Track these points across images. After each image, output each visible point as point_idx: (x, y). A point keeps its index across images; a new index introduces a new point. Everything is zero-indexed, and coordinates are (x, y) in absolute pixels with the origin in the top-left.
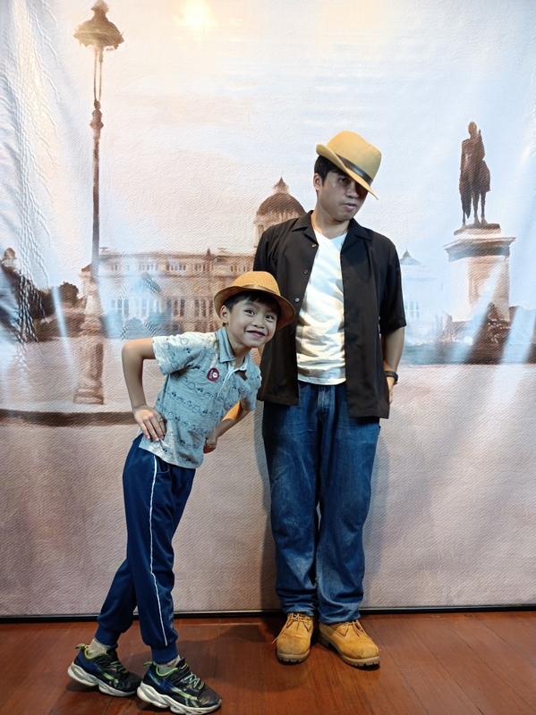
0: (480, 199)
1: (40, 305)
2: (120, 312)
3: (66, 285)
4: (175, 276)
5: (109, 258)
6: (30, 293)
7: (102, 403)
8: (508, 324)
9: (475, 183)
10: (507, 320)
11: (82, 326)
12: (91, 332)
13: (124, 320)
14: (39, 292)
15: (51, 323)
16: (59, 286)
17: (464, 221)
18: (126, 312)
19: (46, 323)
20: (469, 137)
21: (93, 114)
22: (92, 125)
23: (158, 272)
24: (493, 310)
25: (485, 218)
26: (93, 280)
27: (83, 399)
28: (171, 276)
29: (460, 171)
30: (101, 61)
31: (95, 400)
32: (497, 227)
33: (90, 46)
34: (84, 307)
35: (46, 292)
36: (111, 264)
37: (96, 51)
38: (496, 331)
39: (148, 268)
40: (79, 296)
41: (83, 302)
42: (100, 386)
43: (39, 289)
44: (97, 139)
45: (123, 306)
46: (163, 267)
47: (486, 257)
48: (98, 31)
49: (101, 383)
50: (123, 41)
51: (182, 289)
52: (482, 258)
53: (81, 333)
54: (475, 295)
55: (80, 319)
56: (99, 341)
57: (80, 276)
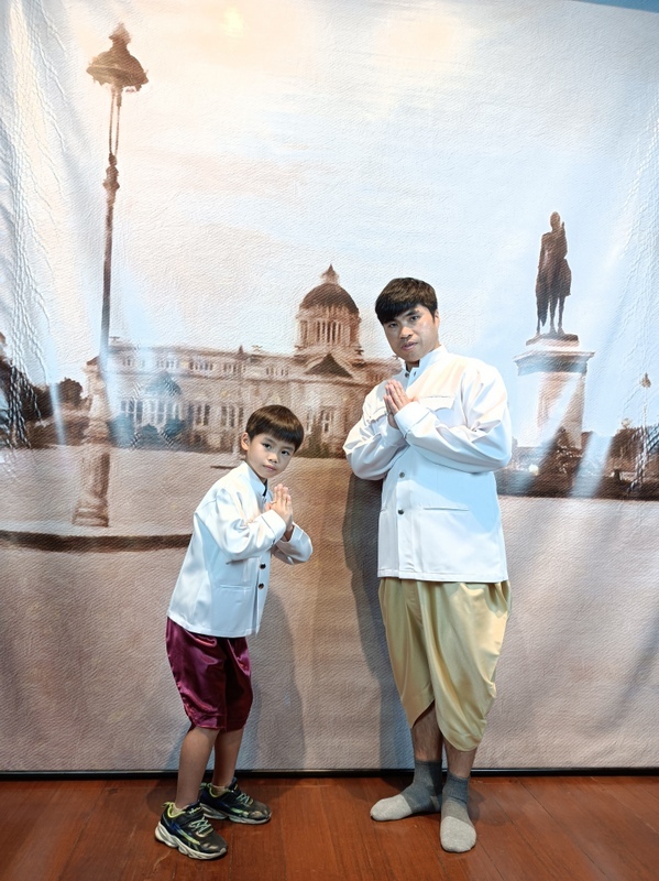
0: (558, 305)
1: (34, 404)
2: (131, 416)
3: (68, 382)
4: (200, 377)
5: (121, 351)
6: (22, 389)
7: (106, 525)
8: (579, 452)
9: (553, 284)
10: (579, 447)
11: (86, 432)
12: (97, 440)
13: (136, 426)
14: (35, 388)
15: (47, 427)
16: (59, 382)
17: (538, 329)
18: (139, 417)
19: (41, 427)
20: (550, 230)
21: (107, 171)
22: (105, 185)
23: (179, 371)
24: (563, 434)
25: (563, 327)
26: (99, 376)
27: (84, 520)
28: (194, 376)
29: (537, 270)
30: (119, 105)
31: (98, 521)
32: (575, 338)
33: (106, 84)
34: (89, 409)
35: (44, 390)
36: (123, 358)
37: (113, 91)
38: (565, 459)
39: (167, 366)
40: (83, 395)
41: (87, 403)
42: (105, 504)
43: (34, 384)
44: (111, 202)
45: (135, 409)
46: (185, 366)
47: (560, 374)
48: (116, 66)
49: (106, 501)
50: (147, 81)
51: (207, 394)
52: (556, 374)
53: (83, 441)
54: (544, 417)
55: (84, 423)
56: (105, 450)
57: (84, 370)
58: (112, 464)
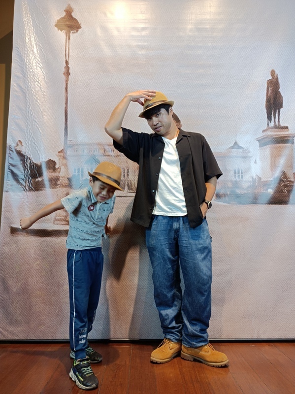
0: (277, 113)
1: (35, 171)
4: (109, 156)
5: (73, 146)
6: (30, 165)
8: (292, 182)
9: (274, 103)
10: (292, 180)
11: (58, 183)
12: (63, 186)
13: (81, 179)
14: (35, 164)
15: (41, 181)
16: (46, 161)
17: (268, 124)
18: (82, 175)
19: (38, 181)
20: (271, 78)
21: (65, 68)
22: (64, 74)
23: (99, 154)
24: (284, 174)
25: (280, 123)
26: (64, 158)
27: (59, 222)
28: (106, 156)
30: (69, 39)
31: (65, 223)
32: (287, 128)
33: (63, 31)
34: (59, 172)
35: (39, 164)
37: (66, 33)
38: (286, 186)
39: (94, 152)
40: (57, 166)
41: (59, 170)
43: (35, 162)
44: (67, 81)
45: (80, 172)
46: (102, 151)
47: (280, 145)
48: (67, 23)
50: (81, 28)
52: (278, 145)
53: (58, 186)
55: (57, 179)
56: (67, 191)
57: (57, 155)
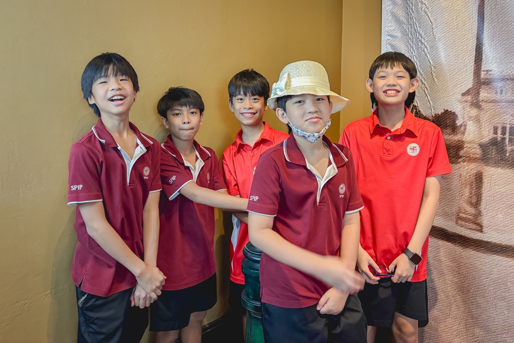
2: (503, 139)
3: (446, 112)
7: (481, 231)
11: (462, 153)
12: (471, 159)
13: (509, 148)
18: (512, 140)
27: (463, 223)
34: (463, 133)
36: (496, 88)
40: (459, 123)
41: (462, 129)
42: (479, 214)
43: (425, 115)
45: (508, 133)
49: (480, 211)
53: (460, 160)
55: (459, 146)
56: (479, 168)
57: (459, 101)
58: (486, 180)
